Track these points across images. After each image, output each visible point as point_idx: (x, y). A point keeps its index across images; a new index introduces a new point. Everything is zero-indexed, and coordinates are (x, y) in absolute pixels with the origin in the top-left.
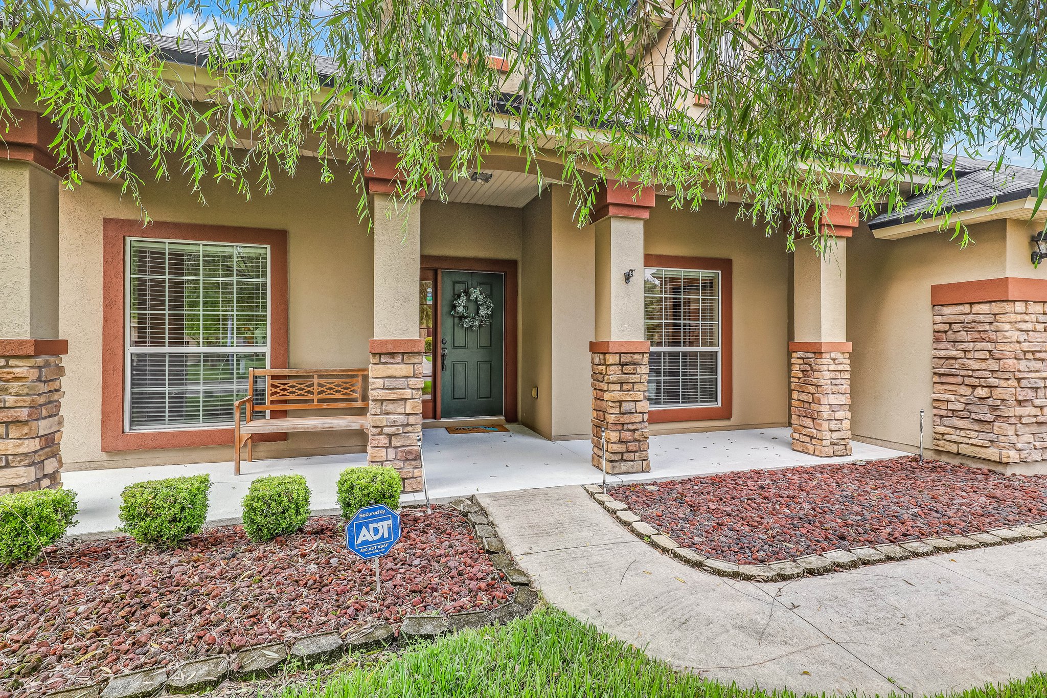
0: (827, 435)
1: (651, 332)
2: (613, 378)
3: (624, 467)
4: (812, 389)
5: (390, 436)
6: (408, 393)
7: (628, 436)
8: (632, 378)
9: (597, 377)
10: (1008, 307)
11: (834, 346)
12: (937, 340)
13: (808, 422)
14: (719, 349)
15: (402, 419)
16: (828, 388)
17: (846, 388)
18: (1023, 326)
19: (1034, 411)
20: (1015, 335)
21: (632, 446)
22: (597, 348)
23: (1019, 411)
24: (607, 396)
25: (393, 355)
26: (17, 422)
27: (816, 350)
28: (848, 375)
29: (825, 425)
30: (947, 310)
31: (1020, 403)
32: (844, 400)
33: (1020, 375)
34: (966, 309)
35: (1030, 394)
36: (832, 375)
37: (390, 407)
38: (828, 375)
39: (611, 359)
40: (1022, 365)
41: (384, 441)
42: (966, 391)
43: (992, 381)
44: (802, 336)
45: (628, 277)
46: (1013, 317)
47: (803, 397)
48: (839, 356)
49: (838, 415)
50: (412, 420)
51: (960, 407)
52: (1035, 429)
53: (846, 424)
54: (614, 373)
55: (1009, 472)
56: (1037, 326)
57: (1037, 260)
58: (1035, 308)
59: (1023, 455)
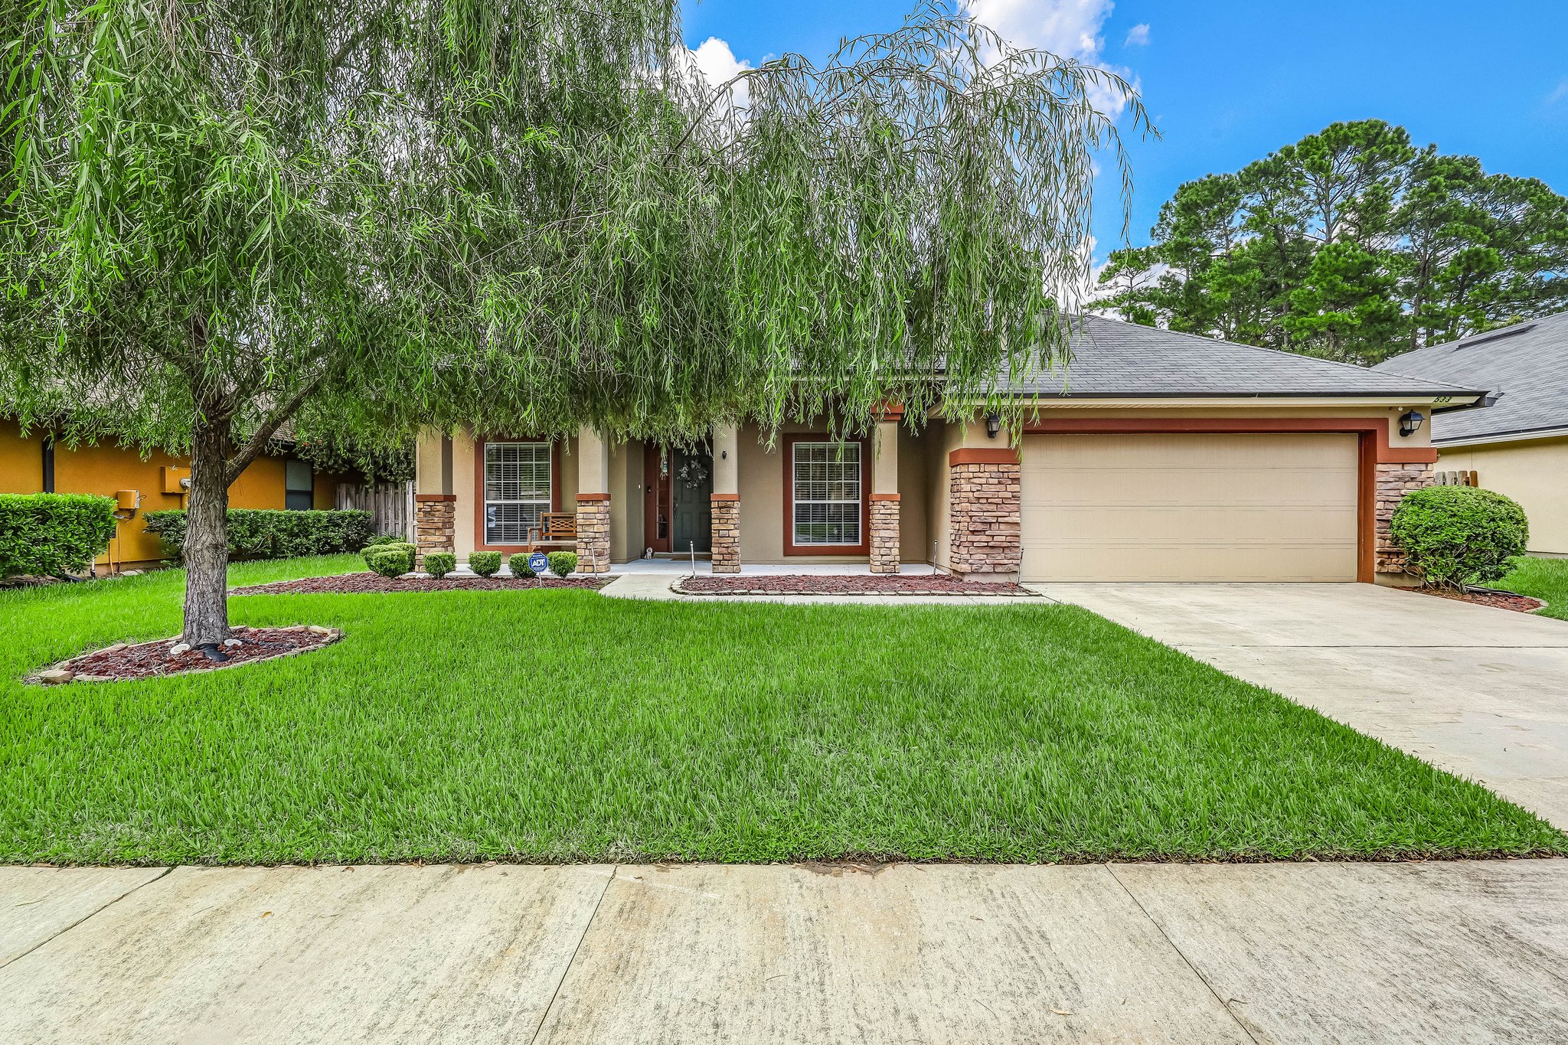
0: (879, 558)
3: (721, 568)
5: (586, 543)
8: (727, 516)
10: (964, 468)
11: (890, 497)
12: (951, 491)
14: (860, 502)
15: (592, 535)
16: (881, 526)
17: (896, 525)
18: (977, 481)
19: (986, 538)
20: (967, 487)
21: (726, 557)
23: (973, 538)
25: (587, 502)
26: (438, 529)
28: (897, 517)
29: (878, 551)
31: (973, 532)
32: (895, 534)
33: (970, 514)
35: (980, 527)
36: (883, 517)
37: (587, 528)
38: (880, 516)
39: (714, 505)
40: (974, 507)
41: (584, 545)
43: (960, 518)
45: (724, 456)
46: (966, 475)
48: (889, 502)
49: (888, 545)
51: (954, 538)
52: (988, 551)
53: (896, 551)
55: (966, 579)
56: (991, 481)
57: (991, 434)
58: (988, 468)
59: (974, 567)
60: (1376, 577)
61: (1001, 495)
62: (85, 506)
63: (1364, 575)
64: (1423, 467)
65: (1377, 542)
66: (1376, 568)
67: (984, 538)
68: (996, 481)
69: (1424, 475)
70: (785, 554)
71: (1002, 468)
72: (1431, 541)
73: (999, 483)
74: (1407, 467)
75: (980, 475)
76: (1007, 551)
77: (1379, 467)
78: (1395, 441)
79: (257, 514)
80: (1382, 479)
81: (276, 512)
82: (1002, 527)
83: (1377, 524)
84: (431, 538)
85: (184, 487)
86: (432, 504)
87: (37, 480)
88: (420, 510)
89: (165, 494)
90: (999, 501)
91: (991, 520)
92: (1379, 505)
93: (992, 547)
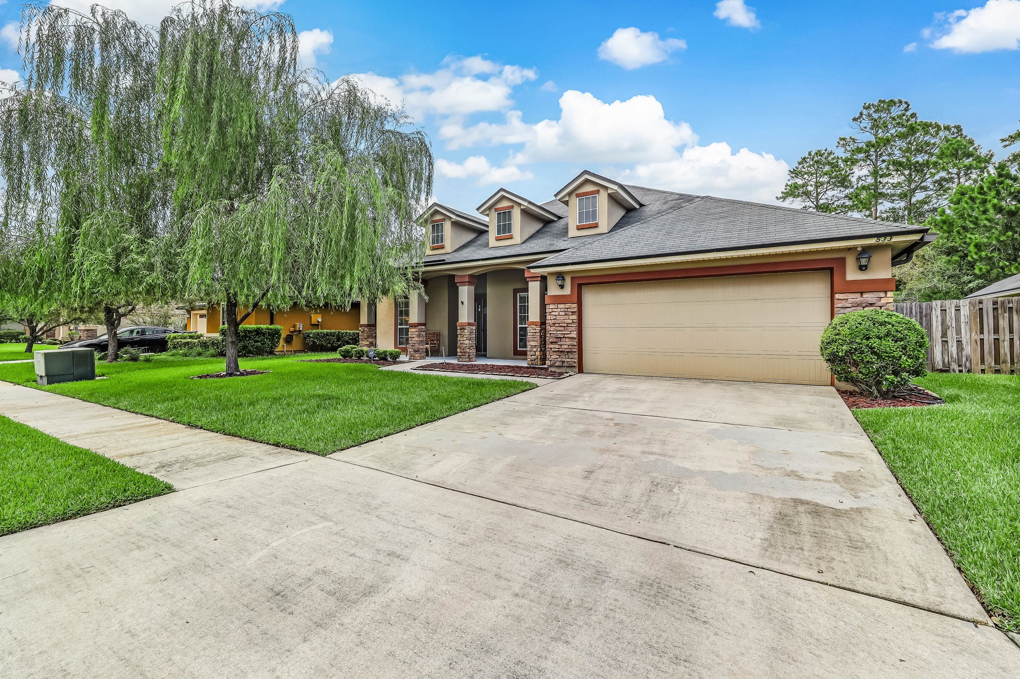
0: (530, 357)
11: (533, 323)
17: (538, 339)
18: (553, 314)
23: (552, 346)
28: (538, 334)
32: (537, 344)
33: (550, 332)
40: (552, 329)
45: (462, 303)
48: (534, 326)
49: (534, 349)
52: (559, 353)
53: (537, 353)
56: (561, 313)
57: (562, 287)
58: (560, 306)
59: (552, 362)
60: (836, 382)
61: (566, 321)
62: (271, 330)
63: (832, 380)
64: (882, 295)
67: (557, 346)
68: (564, 313)
69: (883, 301)
70: (514, 355)
71: (567, 306)
73: (565, 315)
74: (865, 295)
75: (556, 310)
76: (570, 354)
77: (837, 296)
78: (852, 275)
79: (339, 332)
80: (840, 305)
81: (348, 331)
82: (567, 340)
85: (319, 322)
87: (269, 321)
89: (312, 325)
90: (565, 325)
91: (560, 336)
93: (561, 352)
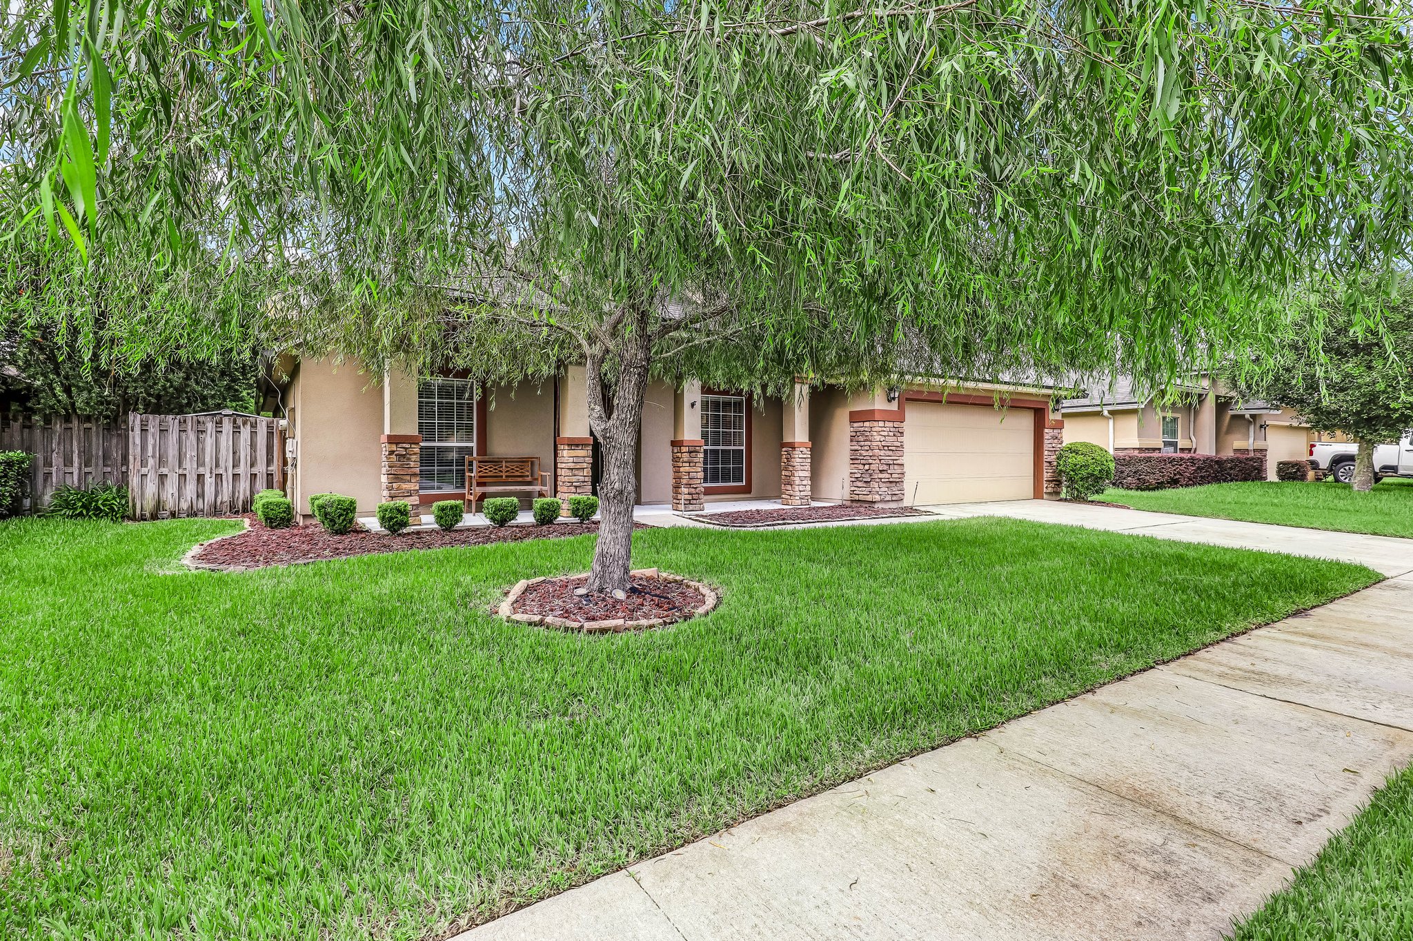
0: (798, 493)
1: (704, 435)
2: (685, 459)
3: (691, 507)
4: (791, 468)
6: (585, 465)
7: (693, 491)
9: (675, 459)
10: (875, 424)
11: (802, 444)
12: (851, 441)
13: (789, 487)
14: (743, 448)
16: (799, 468)
18: (883, 433)
19: (888, 476)
20: (878, 438)
21: (695, 497)
22: (676, 444)
23: (881, 476)
24: (682, 469)
27: (792, 446)
28: (809, 460)
29: (797, 488)
30: (855, 425)
31: (881, 472)
32: (808, 474)
33: (881, 458)
34: (861, 424)
36: (801, 460)
38: (798, 460)
39: (684, 449)
42: (861, 467)
43: (870, 461)
44: (787, 439)
45: (693, 405)
46: (877, 429)
47: (787, 473)
48: (804, 449)
49: (804, 483)
50: (587, 479)
51: (859, 475)
52: (888, 485)
53: (808, 488)
54: (686, 457)
56: (890, 433)
57: (891, 400)
58: (889, 424)
60: (1045, 496)
61: (895, 444)
63: (1038, 495)
64: (1059, 431)
65: (1045, 475)
66: (1045, 490)
68: (892, 434)
69: (1060, 436)
71: (895, 424)
72: (1084, 473)
73: (894, 435)
74: (1054, 431)
75: (885, 429)
76: (898, 485)
77: (1046, 430)
78: (1051, 415)
80: (1047, 438)
83: (1045, 464)
84: (405, 486)
86: (407, 446)
88: (391, 453)
90: (894, 448)
91: (890, 462)
92: (1046, 453)
93: (890, 482)
